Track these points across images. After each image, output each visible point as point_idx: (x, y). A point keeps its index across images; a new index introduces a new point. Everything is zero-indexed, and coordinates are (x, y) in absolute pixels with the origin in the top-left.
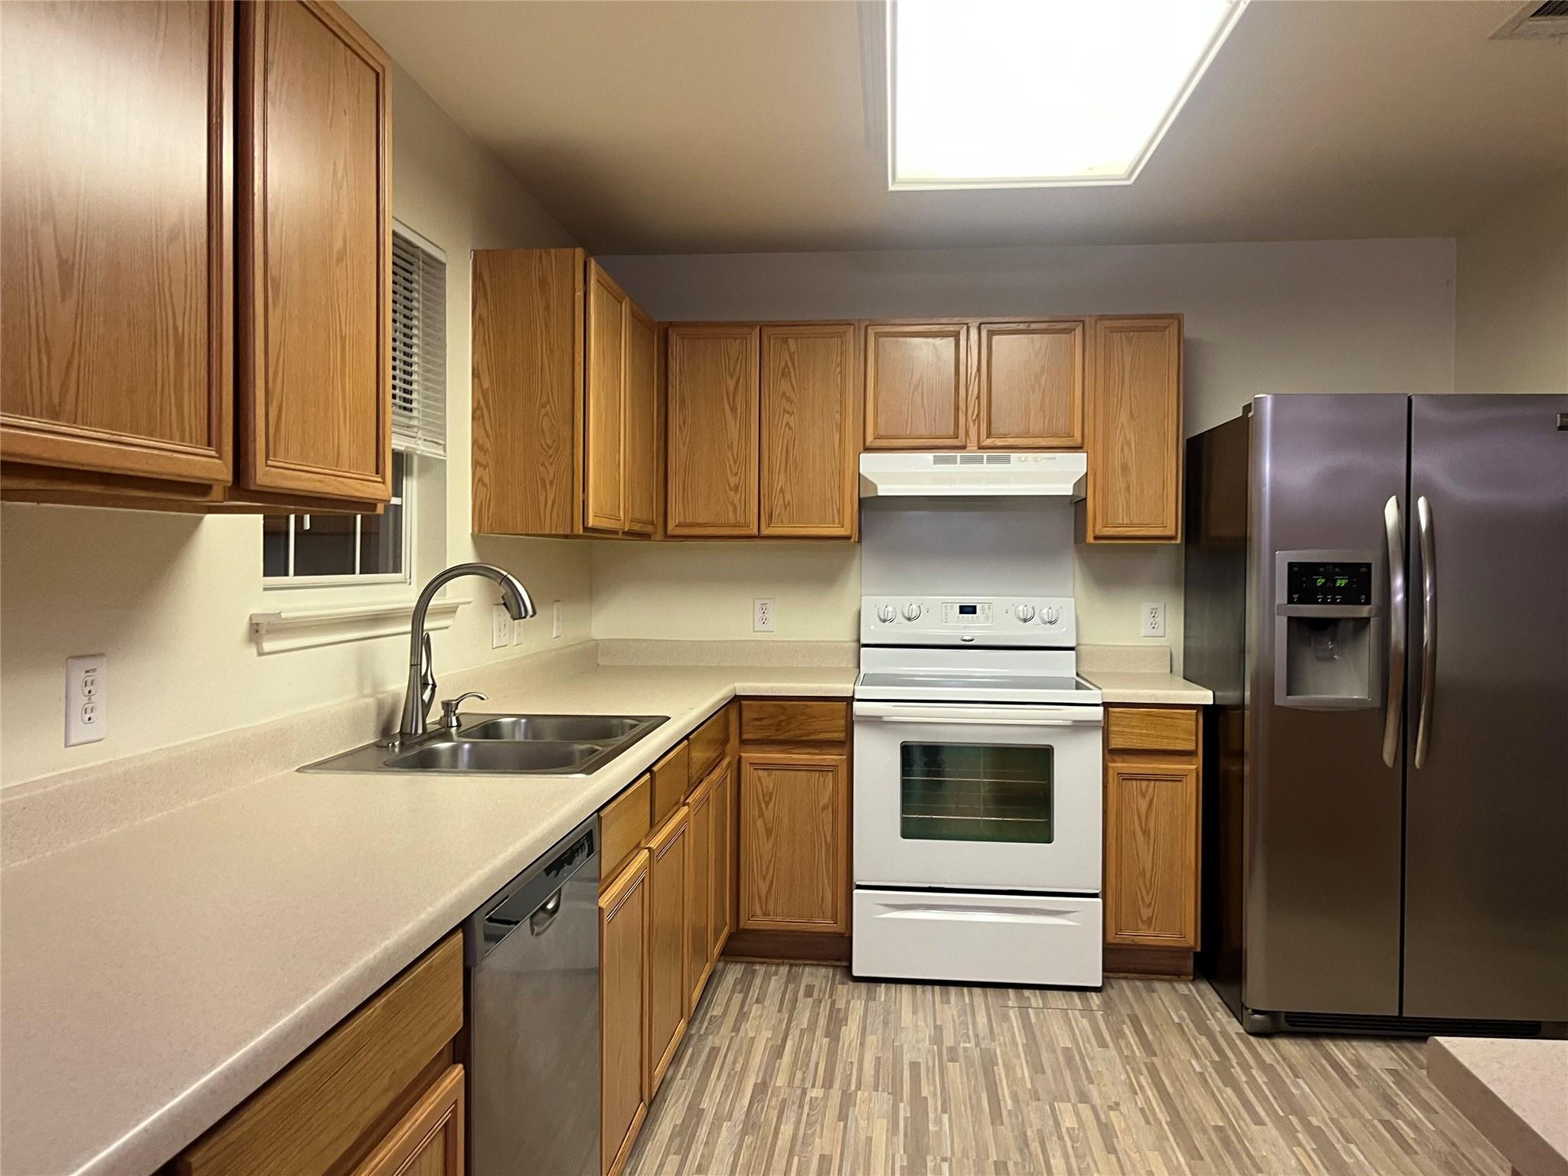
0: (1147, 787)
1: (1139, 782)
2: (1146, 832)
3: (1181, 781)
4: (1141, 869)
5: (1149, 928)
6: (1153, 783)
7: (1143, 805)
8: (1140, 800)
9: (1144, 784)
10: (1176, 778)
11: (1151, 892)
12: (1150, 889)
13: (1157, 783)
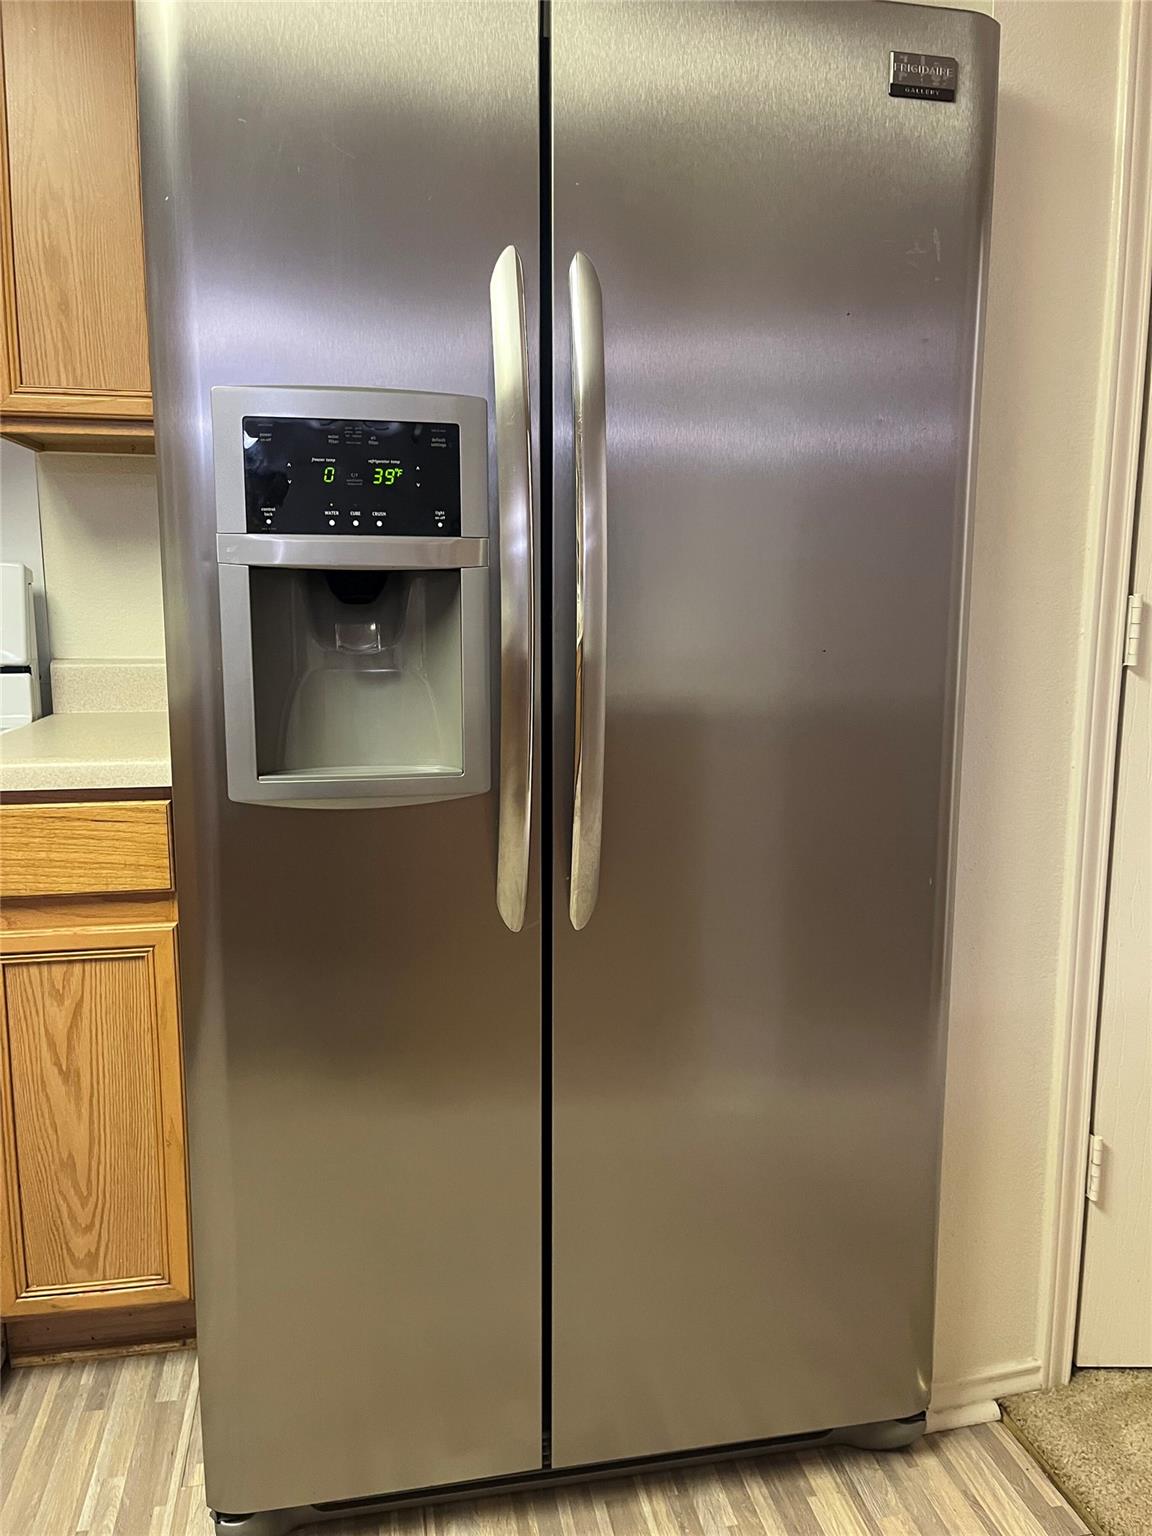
0: (66, 979)
1: (45, 968)
2: (69, 1075)
3: (143, 957)
4: (65, 1156)
5: (91, 1275)
6: (78, 968)
7: (60, 1018)
8: (52, 1008)
9: (58, 971)
10: (128, 954)
11: (93, 1199)
12: (89, 1194)
13: (88, 967)
